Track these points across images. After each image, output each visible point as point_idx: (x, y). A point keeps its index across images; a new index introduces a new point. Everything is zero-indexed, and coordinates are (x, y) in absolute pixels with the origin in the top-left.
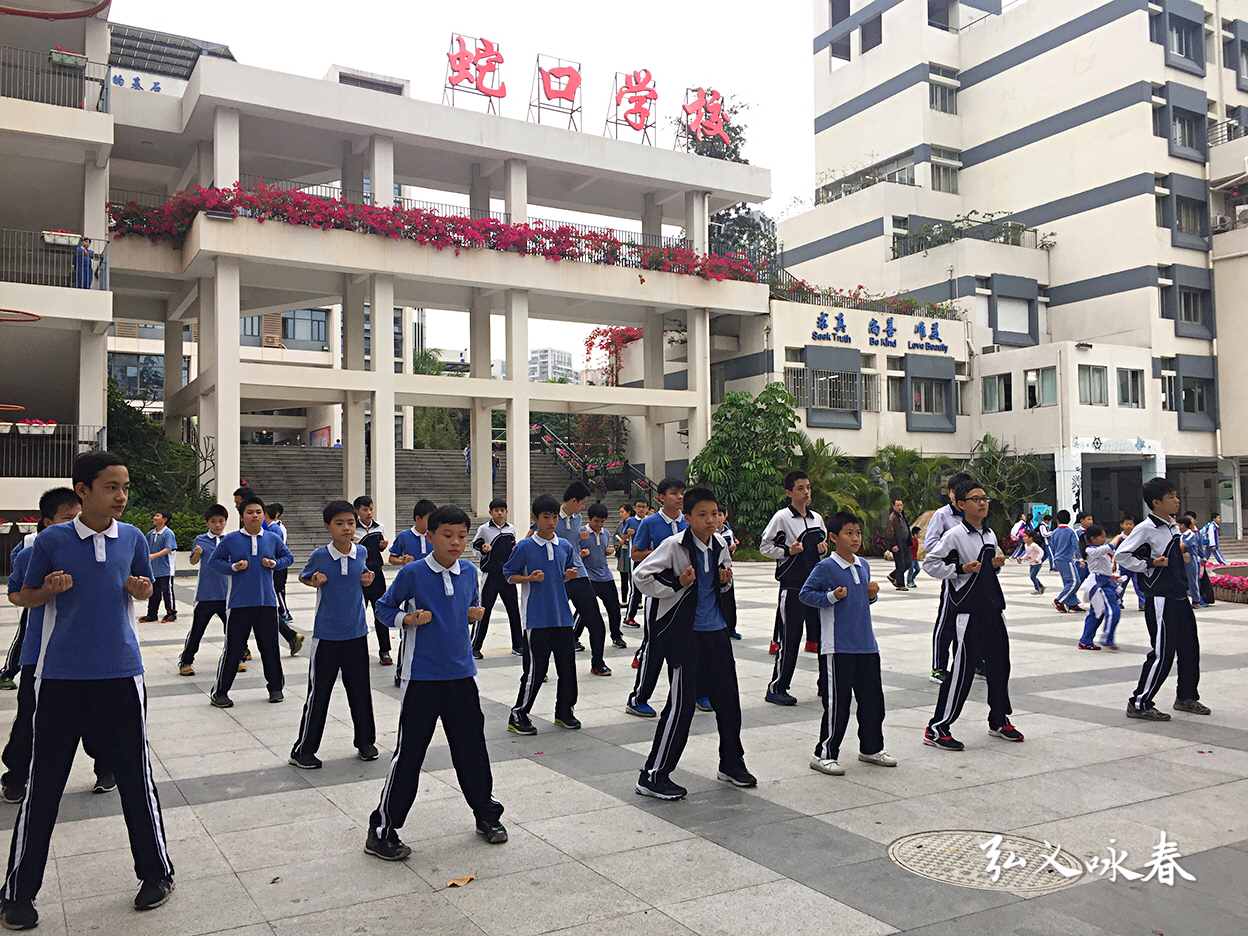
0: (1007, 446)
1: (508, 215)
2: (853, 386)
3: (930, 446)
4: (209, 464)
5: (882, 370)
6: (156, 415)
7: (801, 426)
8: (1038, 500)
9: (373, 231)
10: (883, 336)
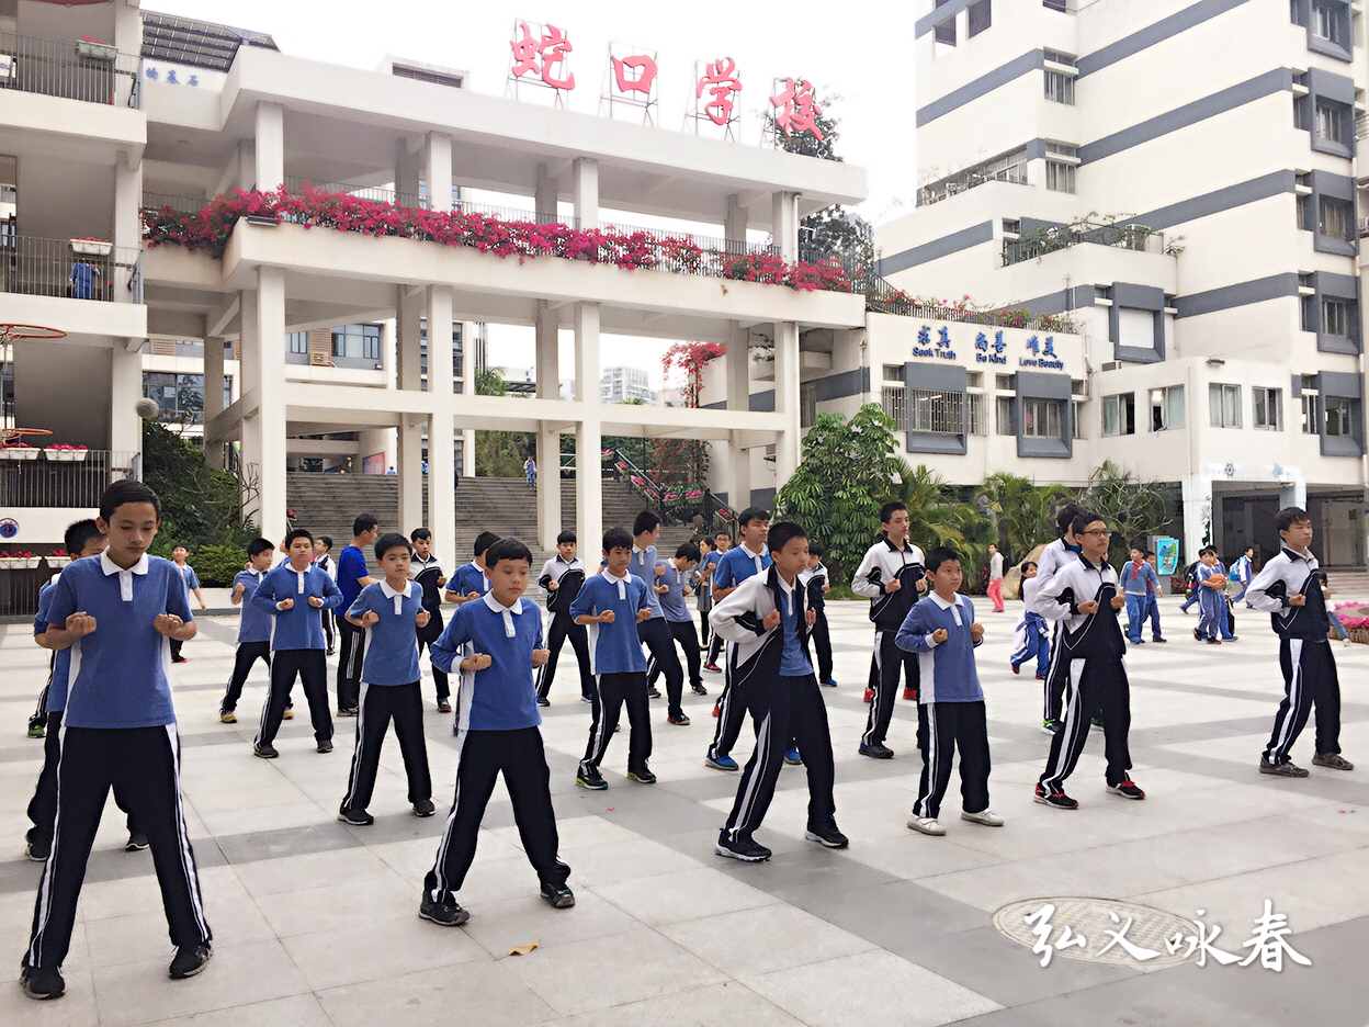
0: (1129, 474)
1: (577, 220)
2: (958, 407)
3: (1044, 473)
4: (253, 492)
5: (990, 390)
6: (196, 440)
7: (900, 452)
8: (1163, 532)
9: (430, 238)
10: (992, 351)
